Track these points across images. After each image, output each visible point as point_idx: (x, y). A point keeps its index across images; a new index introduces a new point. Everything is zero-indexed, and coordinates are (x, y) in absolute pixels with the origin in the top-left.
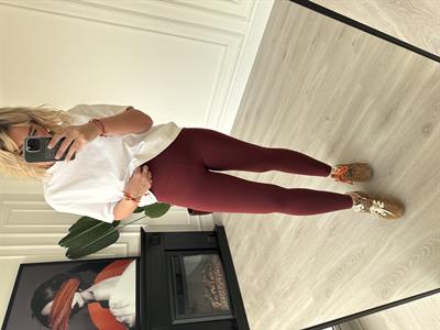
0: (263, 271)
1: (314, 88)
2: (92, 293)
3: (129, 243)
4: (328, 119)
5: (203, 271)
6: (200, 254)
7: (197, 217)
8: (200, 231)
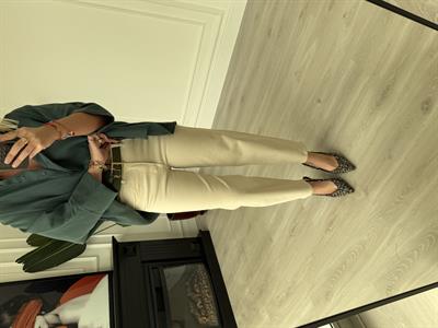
1: (303, 68)
2: (57, 315)
5: (187, 283)
6: (183, 264)
7: (178, 221)
8: (181, 237)
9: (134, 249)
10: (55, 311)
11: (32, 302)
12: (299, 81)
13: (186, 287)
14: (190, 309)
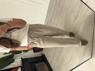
0: (59, 60)
1: (67, 7)
3: (17, 62)
4: (73, 12)
5: (41, 67)
7: (36, 53)
8: (37, 56)
9: (27, 60)
12: (66, 10)
13: (41, 68)
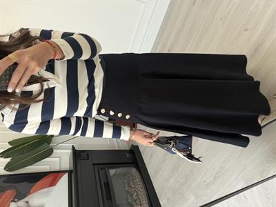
2: (27, 202)
6: (119, 167)
9: (88, 155)
10: (26, 199)
11: (8, 191)
12: (224, 23)
13: (124, 183)
14: (128, 199)
